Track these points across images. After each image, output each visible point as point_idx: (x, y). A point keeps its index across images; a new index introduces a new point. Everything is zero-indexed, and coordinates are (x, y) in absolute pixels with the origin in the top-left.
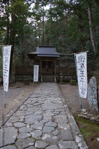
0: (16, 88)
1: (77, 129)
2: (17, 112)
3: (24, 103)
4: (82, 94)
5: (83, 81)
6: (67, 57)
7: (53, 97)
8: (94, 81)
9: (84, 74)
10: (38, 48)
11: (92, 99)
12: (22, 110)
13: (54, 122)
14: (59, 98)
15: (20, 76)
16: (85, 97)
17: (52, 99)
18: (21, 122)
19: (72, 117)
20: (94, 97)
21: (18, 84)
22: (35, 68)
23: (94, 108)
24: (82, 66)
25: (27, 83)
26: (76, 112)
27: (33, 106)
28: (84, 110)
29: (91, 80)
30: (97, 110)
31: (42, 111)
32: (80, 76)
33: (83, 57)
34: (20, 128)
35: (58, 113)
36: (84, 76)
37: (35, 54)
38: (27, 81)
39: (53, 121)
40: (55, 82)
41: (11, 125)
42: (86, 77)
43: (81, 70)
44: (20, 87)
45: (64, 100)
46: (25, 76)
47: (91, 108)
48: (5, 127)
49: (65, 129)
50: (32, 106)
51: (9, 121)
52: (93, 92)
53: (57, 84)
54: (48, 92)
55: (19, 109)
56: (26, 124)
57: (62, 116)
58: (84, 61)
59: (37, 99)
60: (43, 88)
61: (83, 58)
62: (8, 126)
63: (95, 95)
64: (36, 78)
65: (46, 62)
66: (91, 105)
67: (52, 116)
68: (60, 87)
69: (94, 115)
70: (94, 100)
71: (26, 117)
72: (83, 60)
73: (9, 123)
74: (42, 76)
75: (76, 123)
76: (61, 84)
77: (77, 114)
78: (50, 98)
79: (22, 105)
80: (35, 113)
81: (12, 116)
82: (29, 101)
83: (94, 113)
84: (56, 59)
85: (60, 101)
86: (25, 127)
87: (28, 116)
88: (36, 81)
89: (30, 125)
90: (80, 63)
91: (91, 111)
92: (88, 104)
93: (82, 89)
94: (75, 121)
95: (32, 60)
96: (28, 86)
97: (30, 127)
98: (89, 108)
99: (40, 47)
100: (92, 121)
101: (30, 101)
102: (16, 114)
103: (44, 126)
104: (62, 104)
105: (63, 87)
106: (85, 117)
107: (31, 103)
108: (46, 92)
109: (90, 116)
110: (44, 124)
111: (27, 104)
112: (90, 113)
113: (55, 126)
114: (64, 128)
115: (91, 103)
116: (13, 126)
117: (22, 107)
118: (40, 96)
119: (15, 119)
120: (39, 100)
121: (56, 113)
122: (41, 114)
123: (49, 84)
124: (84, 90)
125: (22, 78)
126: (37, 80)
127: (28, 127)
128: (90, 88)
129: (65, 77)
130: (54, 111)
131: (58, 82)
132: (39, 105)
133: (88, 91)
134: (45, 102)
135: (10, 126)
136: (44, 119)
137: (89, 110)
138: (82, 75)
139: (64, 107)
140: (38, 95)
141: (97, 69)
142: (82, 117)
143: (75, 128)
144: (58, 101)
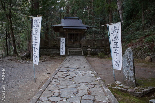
0: (43, 61)
1: (116, 101)
2: (49, 86)
3: (55, 77)
4: (116, 66)
5: (117, 53)
6: (94, 29)
7: (84, 70)
8: (130, 52)
9: (118, 45)
10: (63, 20)
11: (127, 71)
12: (54, 84)
13: (91, 95)
14: (90, 71)
15: (45, 50)
16: (120, 69)
17: (83, 72)
18: (57, 96)
19: (108, 89)
20: (130, 69)
21: (44, 57)
22: (61, 40)
23: (131, 79)
24: (116, 37)
25: (54, 57)
26: (111, 84)
27: (65, 80)
28: (119, 82)
29: (126, 51)
30: (133, 82)
31: (76, 85)
32: (114, 48)
33: (117, 27)
34: (57, 102)
35: (93, 86)
36: (118, 48)
37: (60, 26)
38: (53, 54)
39: (89, 94)
40: (82, 55)
41: (47, 99)
42: (120, 48)
43: (114, 42)
44: (46, 61)
45: (96, 73)
46: (50, 49)
47: (127, 80)
48: (41, 101)
49: (103, 102)
50: (63, 79)
51: (43, 95)
52: (129, 63)
53: (84, 57)
54: (77, 65)
55: (51, 83)
56: (62, 98)
57: (98, 89)
58: (118, 32)
59: (67, 72)
60: (71, 61)
61: (117, 29)
62: (43, 100)
63: (131, 66)
64: (63, 51)
65: (72, 34)
66: (127, 77)
67: (88, 89)
68: (88, 60)
69: (130, 87)
70: (130, 72)
71: (60, 91)
72: (116, 31)
73: (44, 98)
74: (68, 49)
75: (113, 95)
76: (89, 57)
77: (113, 86)
78: (80, 71)
79: (53, 79)
80: (69, 87)
81: (45, 90)
82: (59, 75)
83: (131, 85)
84: (83, 31)
85: (91, 74)
86: (62, 101)
87: (62, 90)
88: (62, 54)
89: (67, 99)
90: (113, 34)
91: (127, 83)
92: (124, 76)
93: (116, 61)
94: (112, 94)
95: (56, 33)
96: (54, 60)
97: (67, 101)
98: (125, 81)
99: (65, 19)
100: (129, 93)
101: (61, 75)
102: (49, 88)
103: (81, 99)
104: (95, 77)
105: (91, 60)
106: (122, 89)
107: (62, 77)
108: (76, 65)
109: (127, 88)
110: (81, 98)
111: (58, 77)
112: (125, 85)
113: (93, 99)
114: (103, 100)
115: (127, 75)
116: (49, 100)
117: (53, 81)
118: (69, 70)
119: (49, 93)
120: (70, 73)
121: (90, 86)
122: (75, 88)
123: (76, 57)
124: (119, 62)
125: (48, 52)
126: (64, 53)
127: (65, 101)
128: (125, 59)
129: (93, 50)
130: (88, 84)
131: (86, 55)
132: (71, 78)
133: (124, 63)
134: (76, 75)
135: (45, 100)
136: (80, 92)
137: (125, 82)
138: (115, 46)
139: (97, 80)
140: (67, 69)
141: (125, 41)
142: (119, 89)
143: (114, 101)
144: (90, 74)
